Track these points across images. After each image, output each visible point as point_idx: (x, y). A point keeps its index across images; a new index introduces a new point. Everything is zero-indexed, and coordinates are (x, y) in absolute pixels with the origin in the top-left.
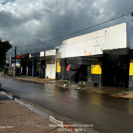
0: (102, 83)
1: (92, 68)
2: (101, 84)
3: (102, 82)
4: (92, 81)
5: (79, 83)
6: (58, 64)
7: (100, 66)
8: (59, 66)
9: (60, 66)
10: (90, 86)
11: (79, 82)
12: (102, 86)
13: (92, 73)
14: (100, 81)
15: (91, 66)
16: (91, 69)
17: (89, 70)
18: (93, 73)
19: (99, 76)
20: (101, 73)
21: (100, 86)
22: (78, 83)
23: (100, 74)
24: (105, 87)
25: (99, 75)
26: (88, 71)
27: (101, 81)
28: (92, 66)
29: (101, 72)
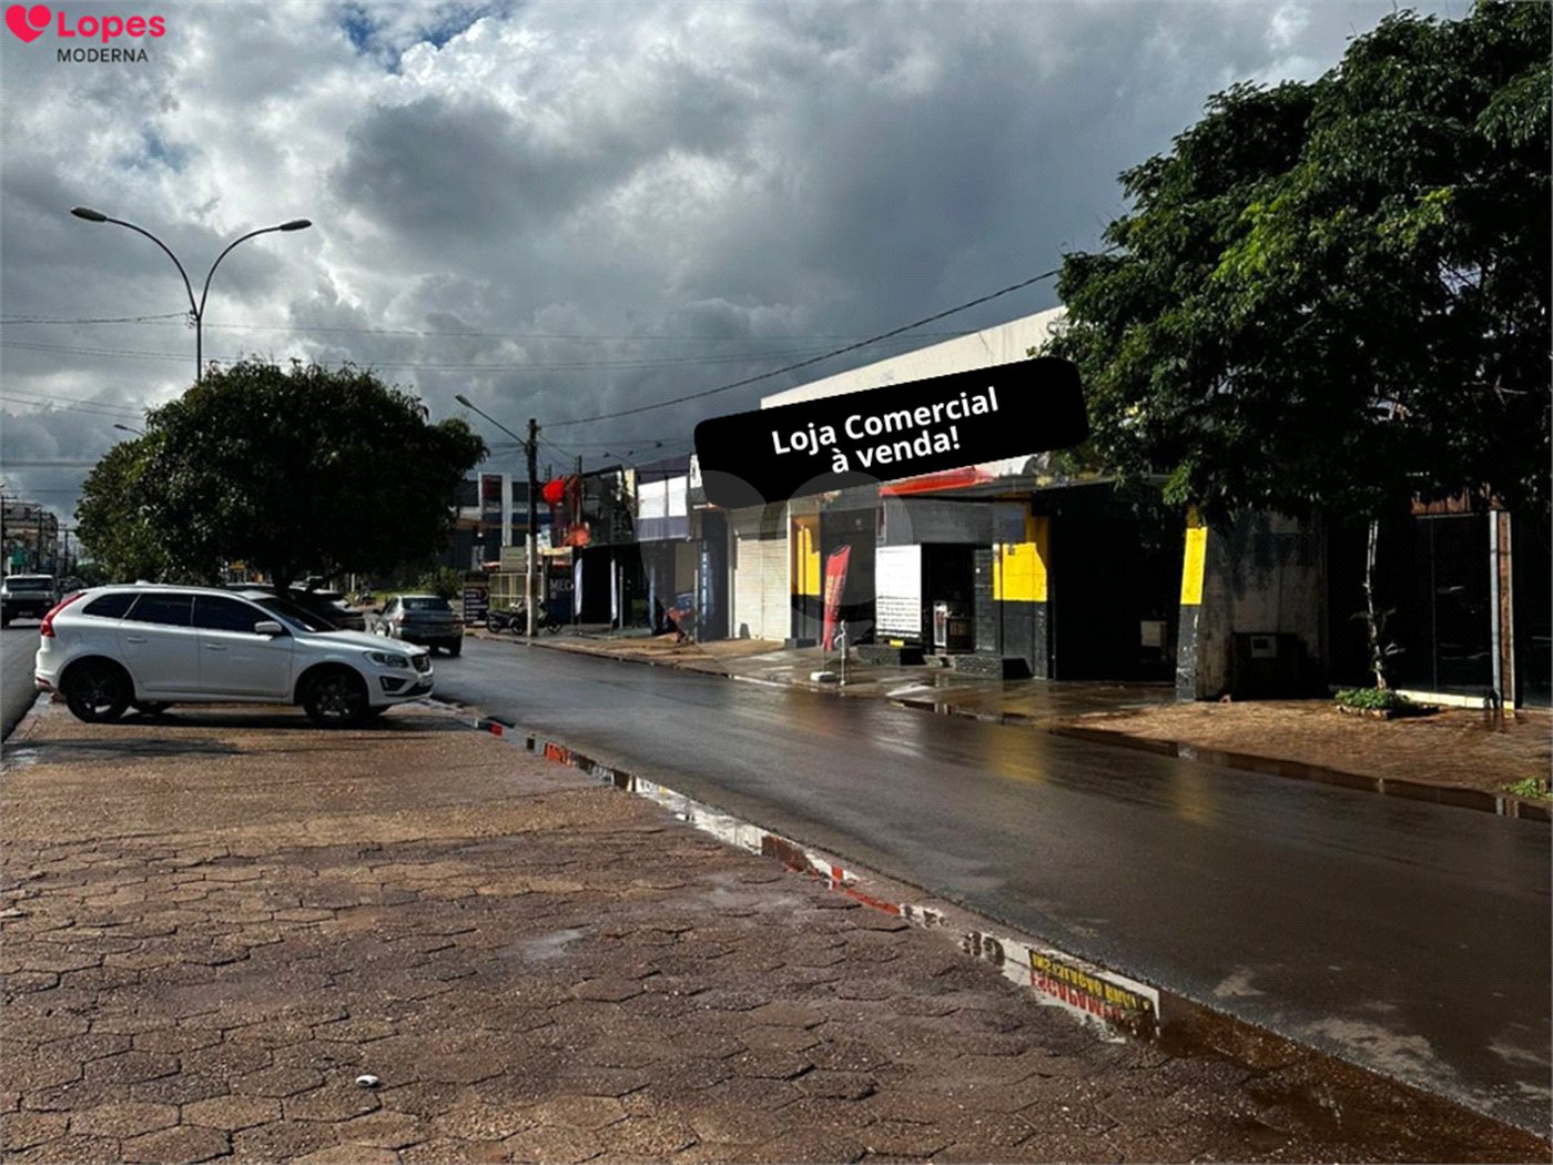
0: (1050, 661)
1: (996, 566)
2: (1045, 663)
3: (1050, 654)
4: (1001, 647)
5: (930, 665)
6: (806, 536)
7: (1039, 550)
8: (814, 551)
9: (818, 554)
10: (981, 679)
11: (926, 657)
12: (1050, 675)
13: (997, 597)
14: (1041, 644)
15: (991, 547)
16: (992, 567)
17: (981, 574)
18: (1005, 598)
19: (1034, 615)
20: (1043, 598)
21: (1040, 677)
22: (923, 663)
23: (1041, 603)
24: (1064, 683)
25: (1033, 605)
26: (977, 586)
27: (1044, 646)
28: (996, 547)
29: (1044, 589)
